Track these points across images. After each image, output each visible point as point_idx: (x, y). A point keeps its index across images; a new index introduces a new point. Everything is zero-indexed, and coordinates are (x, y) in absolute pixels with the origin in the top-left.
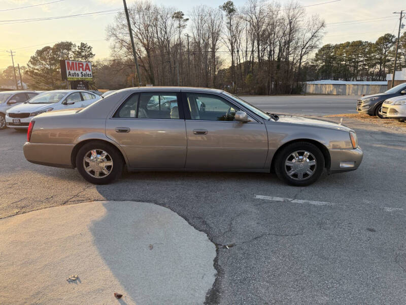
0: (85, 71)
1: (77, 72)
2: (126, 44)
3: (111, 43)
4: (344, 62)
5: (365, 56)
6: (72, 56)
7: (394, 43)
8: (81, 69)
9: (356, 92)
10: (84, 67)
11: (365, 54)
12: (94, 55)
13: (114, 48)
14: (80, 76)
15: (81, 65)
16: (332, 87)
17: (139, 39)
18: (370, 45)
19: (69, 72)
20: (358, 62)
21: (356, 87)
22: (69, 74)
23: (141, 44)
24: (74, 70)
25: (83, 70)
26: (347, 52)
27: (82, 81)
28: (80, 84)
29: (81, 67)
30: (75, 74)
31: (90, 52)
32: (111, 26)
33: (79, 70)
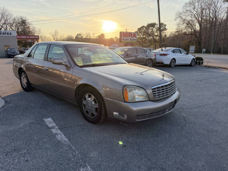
0: (133, 37)
1: (128, 38)
2: (187, 22)
3: (177, 22)
6: (155, 30)
8: (130, 36)
10: (133, 35)
12: (167, 29)
13: (179, 25)
14: (129, 40)
15: (131, 34)
17: (196, 18)
19: (123, 38)
22: (123, 39)
23: (196, 21)
24: (126, 37)
25: (132, 37)
27: (130, 43)
28: (128, 44)
29: (130, 35)
30: (127, 39)
31: (165, 27)
32: (179, 12)
33: (129, 37)
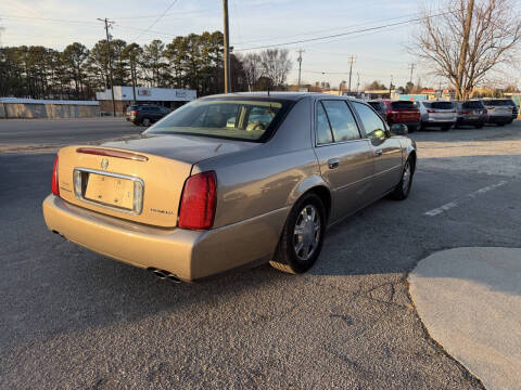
4: (25, 74)
5: (53, 68)
7: (86, 55)
9: (61, 114)
11: (52, 65)
16: (23, 108)
18: (56, 54)
20: (45, 75)
21: (59, 108)
26: (26, 59)
